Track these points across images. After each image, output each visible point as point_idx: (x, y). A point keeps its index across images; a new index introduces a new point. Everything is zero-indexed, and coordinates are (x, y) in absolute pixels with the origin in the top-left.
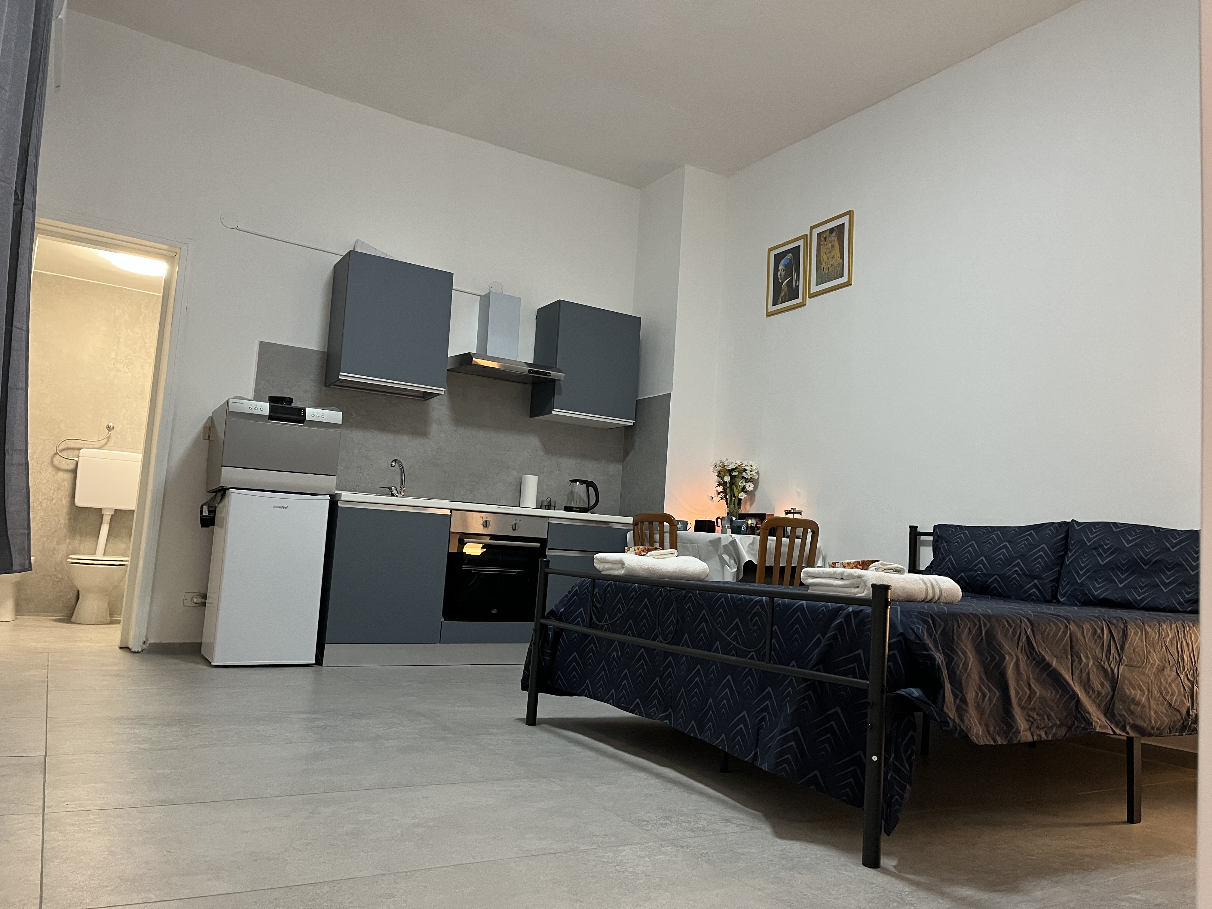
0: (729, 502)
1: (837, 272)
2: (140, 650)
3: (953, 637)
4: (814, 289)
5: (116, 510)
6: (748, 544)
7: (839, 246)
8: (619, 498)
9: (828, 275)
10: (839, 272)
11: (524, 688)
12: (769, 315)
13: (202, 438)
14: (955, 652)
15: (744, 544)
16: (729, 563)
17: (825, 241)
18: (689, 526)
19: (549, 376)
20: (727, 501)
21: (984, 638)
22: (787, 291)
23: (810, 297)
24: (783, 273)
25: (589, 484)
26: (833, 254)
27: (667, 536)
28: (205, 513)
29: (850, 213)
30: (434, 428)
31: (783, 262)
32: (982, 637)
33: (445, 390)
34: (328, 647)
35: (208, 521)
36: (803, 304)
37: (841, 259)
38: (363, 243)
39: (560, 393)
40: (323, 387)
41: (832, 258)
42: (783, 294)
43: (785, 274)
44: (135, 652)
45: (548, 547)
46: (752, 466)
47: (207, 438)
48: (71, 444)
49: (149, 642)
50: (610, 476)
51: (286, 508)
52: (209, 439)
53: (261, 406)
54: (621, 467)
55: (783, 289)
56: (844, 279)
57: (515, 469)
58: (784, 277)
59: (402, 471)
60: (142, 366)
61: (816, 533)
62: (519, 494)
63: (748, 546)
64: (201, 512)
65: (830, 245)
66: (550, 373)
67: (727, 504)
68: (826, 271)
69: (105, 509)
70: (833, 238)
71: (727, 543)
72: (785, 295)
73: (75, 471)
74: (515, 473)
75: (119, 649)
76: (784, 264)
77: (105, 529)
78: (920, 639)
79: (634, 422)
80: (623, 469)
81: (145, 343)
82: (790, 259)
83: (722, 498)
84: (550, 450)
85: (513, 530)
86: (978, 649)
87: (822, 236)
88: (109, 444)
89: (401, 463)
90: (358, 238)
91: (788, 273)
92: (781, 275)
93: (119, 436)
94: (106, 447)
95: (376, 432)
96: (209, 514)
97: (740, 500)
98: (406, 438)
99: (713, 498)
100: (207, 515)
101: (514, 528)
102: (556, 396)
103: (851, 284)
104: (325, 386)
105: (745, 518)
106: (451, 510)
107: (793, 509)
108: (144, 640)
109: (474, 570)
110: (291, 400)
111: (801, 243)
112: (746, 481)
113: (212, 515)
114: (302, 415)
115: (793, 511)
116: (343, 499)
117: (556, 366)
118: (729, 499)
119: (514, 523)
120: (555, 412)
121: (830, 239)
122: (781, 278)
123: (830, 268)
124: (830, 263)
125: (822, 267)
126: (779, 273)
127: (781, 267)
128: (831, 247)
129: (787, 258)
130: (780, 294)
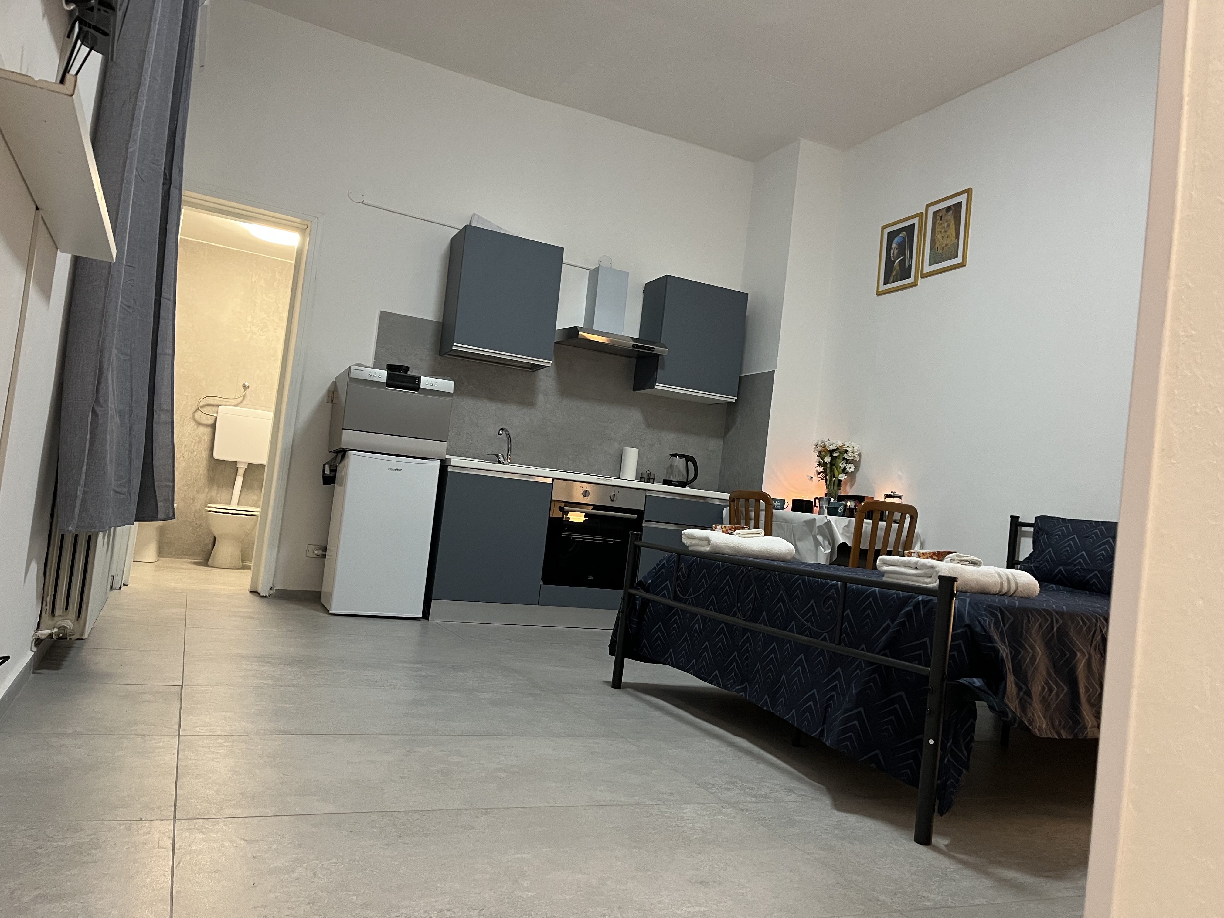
0: (828, 483)
1: (951, 252)
2: (267, 595)
3: (1022, 631)
4: (927, 269)
5: (249, 464)
6: (843, 526)
7: (955, 225)
8: (719, 473)
9: (942, 255)
10: (953, 253)
11: (612, 653)
12: (879, 294)
13: (326, 401)
14: (1022, 646)
15: (839, 526)
16: (823, 545)
17: (941, 219)
18: (786, 505)
19: (653, 351)
20: (826, 482)
21: (1055, 634)
22: (899, 270)
23: (922, 277)
24: (896, 252)
25: (689, 459)
26: (948, 233)
27: (762, 514)
28: (327, 472)
29: (968, 191)
30: (541, 399)
31: (896, 240)
32: (1053, 634)
33: (551, 362)
34: (434, 603)
35: (330, 480)
36: (914, 285)
37: (956, 238)
38: (479, 216)
39: (663, 369)
40: (438, 357)
41: (947, 237)
42: (894, 273)
43: (898, 253)
44: (263, 597)
45: (645, 519)
46: (853, 448)
47: (331, 402)
48: (211, 401)
49: (275, 588)
50: (711, 451)
51: (400, 470)
53: (380, 373)
54: (722, 443)
55: (894, 268)
56: (959, 260)
57: (617, 441)
58: (897, 256)
59: (509, 439)
60: (275, 329)
61: (915, 518)
62: (619, 466)
63: (843, 528)
64: (324, 470)
65: (946, 224)
66: (654, 348)
67: (826, 485)
68: (940, 251)
69: (239, 462)
70: (949, 217)
71: (821, 524)
72: (896, 274)
73: (214, 426)
74: (616, 445)
75: (249, 593)
76: (897, 242)
77: (239, 481)
78: (986, 632)
79: (736, 398)
80: (724, 445)
81: (279, 308)
82: (903, 238)
83: (822, 479)
84: (650, 424)
85: (612, 500)
86: (1048, 645)
87: (938, 215)
88: (244, 402)
89: (508, 431)
90: (476, 213)
91: (901, 252)
92: (893, 254)
93: (254, 395)
94: (242, 405)
95: (486, 401)
96: (330, 473)
97: (840, 481)
98: (513, 408)
99: (812, 477)
100: (329, 473)
101: (612, 499)
102: (659, 371)
103: (965, 265)
104: (440, 355)
105: (844, 500)
106: (553, 479)
107: (893, 493)
108: (271, 586)
109: (573, 538)
110: (406, 368)
111: (916, 221)
112: (847, 462)
113: (333, 473)
114: (417, 383)
115: (893, 495)
116: (452, 464)
117: (660, 342)
118: (829, 479)
119: (612, 494)
120: (658, 386)
121: (946, 218)
122: (893, 257)
123: (944, 248)
124: (945, 243)
125: (936, 248)
126: (892, 252)
127: (894, 245)
128: (947, 226)
129: (901, 236)
130: (891, 273)
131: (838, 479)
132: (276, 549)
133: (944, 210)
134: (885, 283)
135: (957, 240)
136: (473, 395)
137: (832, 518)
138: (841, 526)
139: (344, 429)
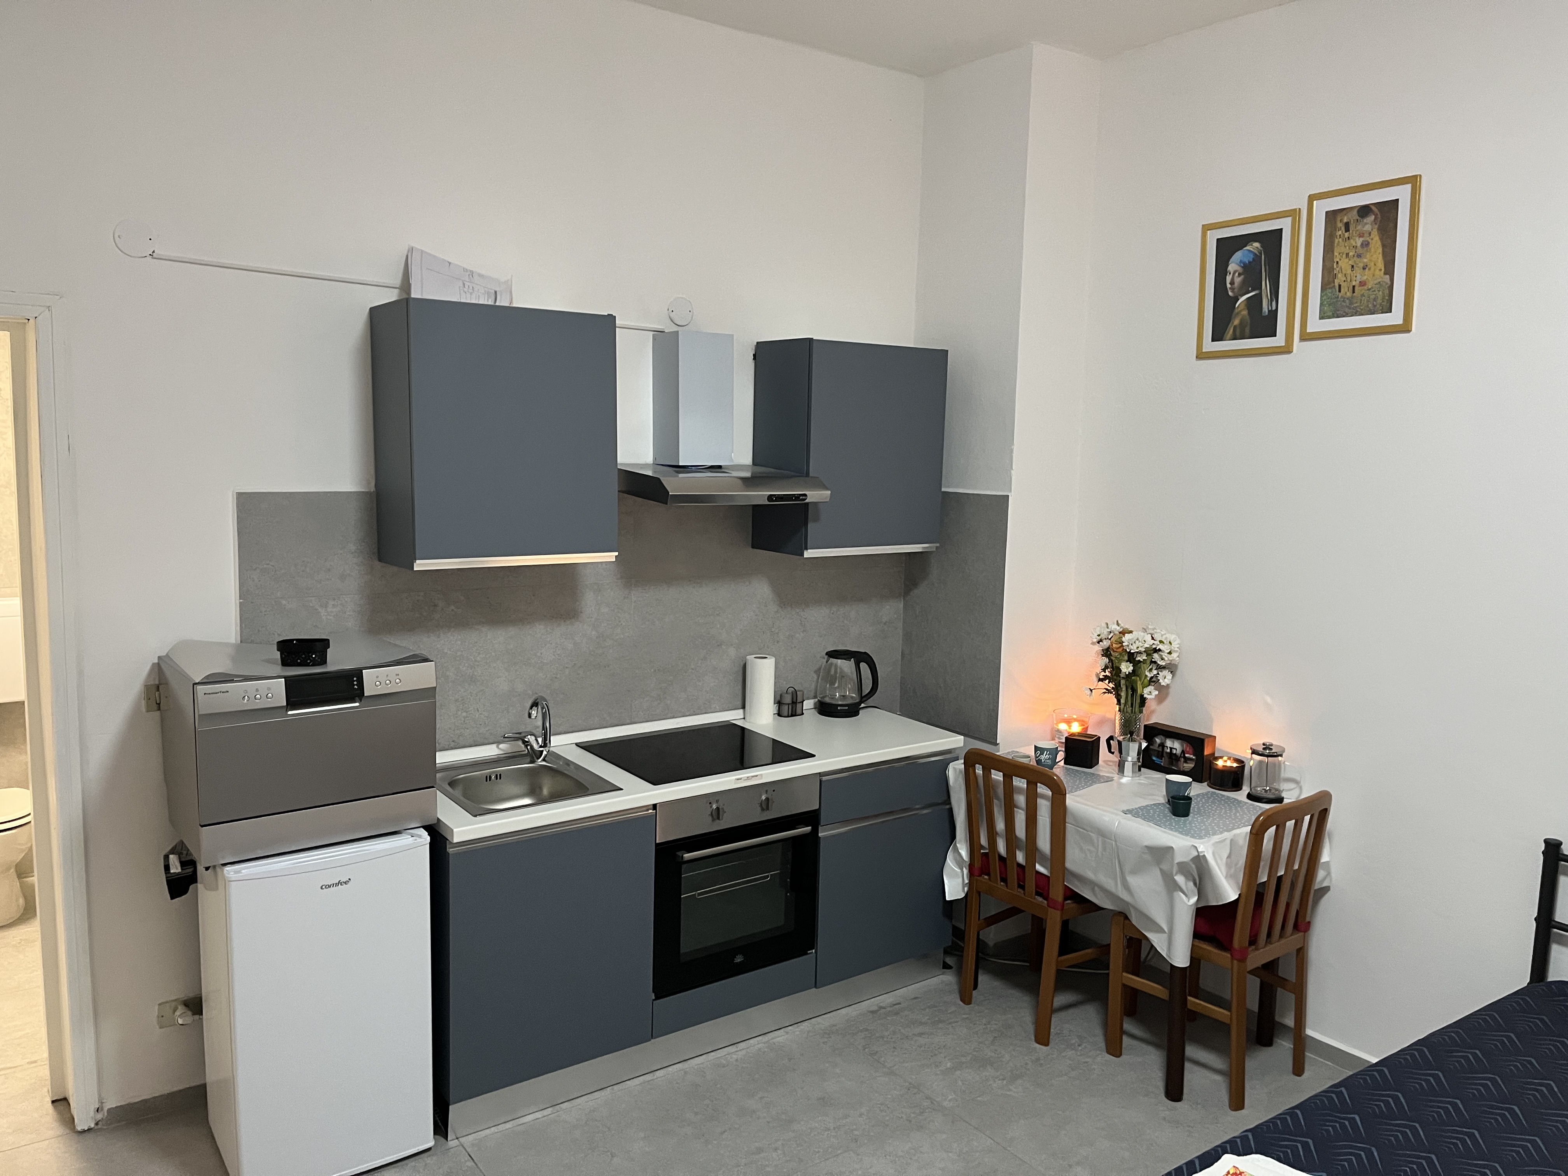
1: (1375, 300)
4: (1315, 325)
6: (1224, 859)
7: (1384, 246)
9: (1351, 303)
10: (1379, 301)
12: (1202, 356)
13: (144, 710)
15: (1219, 861)
17: (1347, 230)
19: (803, 500)
20: (1118, 697)
22: (1248, 318)
23: (1303, 339)
24: (1238, 280)
25: (860, 657)
26: (1365, 260)
28: (176, 868)
29: (1414, 181)
30: (589, 602)
31: (1238, 256)
33: (614, 554)
34: (455, 1109)
35: (183, 884)
36: (1287, 349)
37: (1385, 274)
38: (421, 253)
39: (817, 519)
40: (377, 563)
41: (1364, 269)
42: (1236, 322)
43: (1243, 282)
44: (83, 1131)
45: (822, 823)
46: (1170, 643)
47: (156, 707)
49: (106, 1107)
50: (888, 624)
52: (159, 709)
53: (269, 689)
55: (1236, 311)
56: (1395, 317)
57: (732, 645)
58: (1241, 288)
64: (167, 868)
65: (1359, 242)
66: (805, 495)
67: (1119, 703)
68: (1346, 292)
70: (1368, 228)
71: (1186, 859)
72: (1242, 325)
74: (732, 652)
76: (1241, 261)
79: (938, 545)
80: (905, 609)
82: (1255, 255)
83: (1109, 691)
84: (787, 600)
85: (763, 810)
87: (1339, 219)
90: (412, 244)
91: (1252, 281)
92: (1232, 283)
95: (484, 629)
96: (182, 869)
97: (1143, 700)
98: (539, 630)
99: (1091, 690)
100: (179, 870)
101: (765, 807)
102: (807, 526)
103: (1411, 331)
104: (380, 560)
105: (1156, 735)
106: (655, 806)
107: (1267, 747)
108: (98, 1106)
109: (700, 894)
110: (325, 643)
111: (1285, 225)
112: (1160, 668)
113: (189, 870)
114: (356, 687)
115: (1268, 752)
116: (456, 840)
117: (807, 475)
118: (1123, 694)
119: (764, 798)
120: (808, 554)
121: (1359, 227)
122: (1232, 289)
123: (1356, 288)
124: (1359, 278)
125: (1337, 285)
126: (1229, 279)
127: (1232, 267)
128: (1362, 244)
129: (1249, 251)
130: (1229, 320)
131: (1142, 696)
132: (92, 1035)
133: (1356, 210)
135: (1388, 276)
136: (459, 623)
137: (1205, 847)
138: (1221, 860)
139: (202, 826)
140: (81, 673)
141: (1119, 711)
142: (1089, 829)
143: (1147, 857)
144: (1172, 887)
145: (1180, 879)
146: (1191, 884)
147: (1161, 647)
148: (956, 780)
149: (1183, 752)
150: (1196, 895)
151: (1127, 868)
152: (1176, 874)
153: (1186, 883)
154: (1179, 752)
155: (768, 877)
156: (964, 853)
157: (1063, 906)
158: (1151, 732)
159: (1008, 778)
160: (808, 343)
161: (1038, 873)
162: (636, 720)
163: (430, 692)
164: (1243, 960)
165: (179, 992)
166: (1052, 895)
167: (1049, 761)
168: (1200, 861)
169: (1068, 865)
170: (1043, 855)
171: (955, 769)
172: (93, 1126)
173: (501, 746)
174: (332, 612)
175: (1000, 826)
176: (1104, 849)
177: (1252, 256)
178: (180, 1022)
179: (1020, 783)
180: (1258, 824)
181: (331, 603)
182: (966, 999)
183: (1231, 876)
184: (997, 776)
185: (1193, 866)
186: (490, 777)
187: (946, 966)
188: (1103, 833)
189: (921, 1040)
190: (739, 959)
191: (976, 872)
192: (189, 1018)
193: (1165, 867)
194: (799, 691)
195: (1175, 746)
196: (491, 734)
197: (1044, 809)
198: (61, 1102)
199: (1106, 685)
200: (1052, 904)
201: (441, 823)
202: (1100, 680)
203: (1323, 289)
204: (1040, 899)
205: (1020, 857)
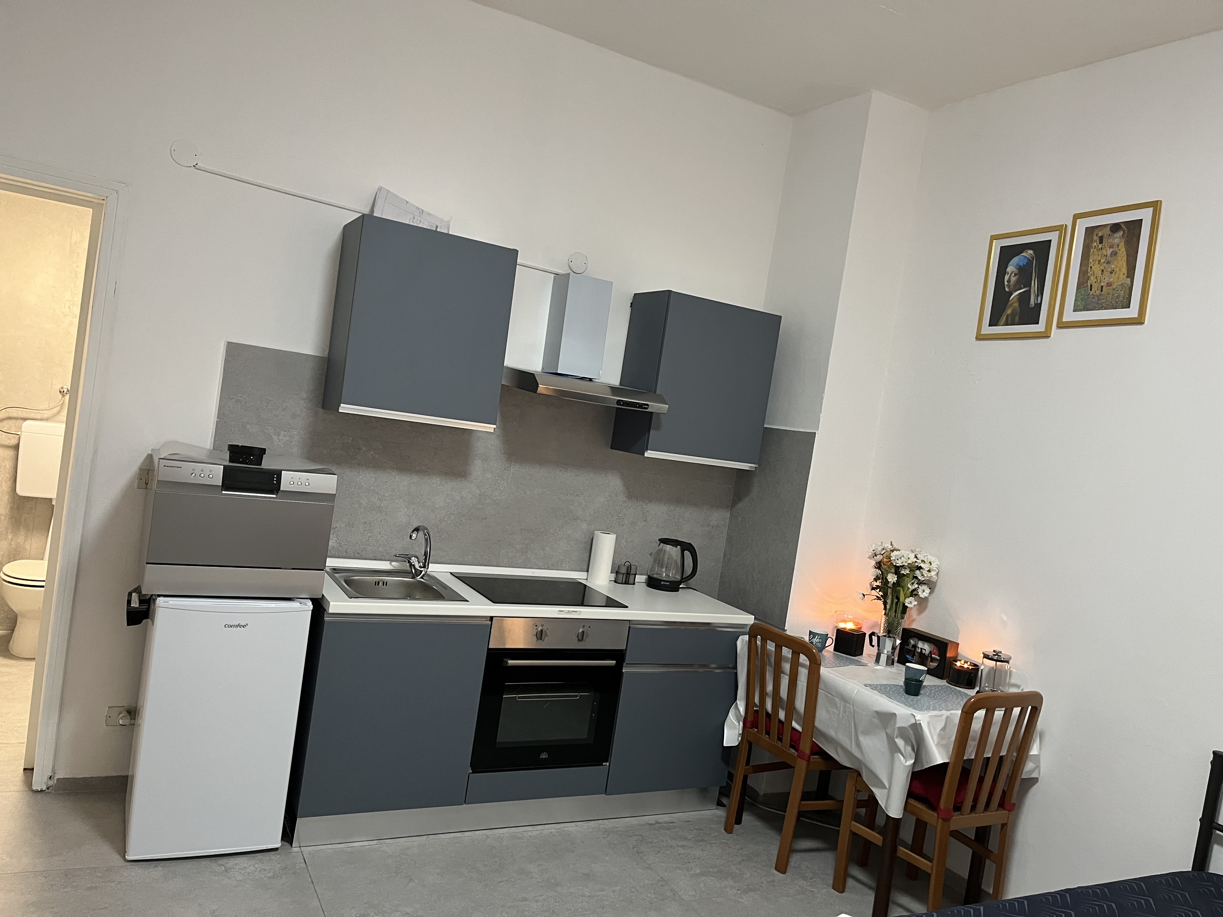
0: (888, 607)
1: (1117, 297)
4: (1070, 316)
6: (938, 730)
7: (1128, 255)
9: (1099, 299)
10: (1121, 299)
12: (980, 337)
13: (137, 485)
16: (904, 754)
17: (1101, 242)
19: (646, 408)
20: (885, 604)
22: (1018, 309)
23: (1059, 327)
24: (1013, 279)
25: (686, 547)
26: (1113, 266)
28: (135, 604)
29: (1156, 206)
30: (477, 467)
31: (1015, 260)
33: (495, 426)
34: (300, 823)
35: (138, 617)
36: (1045, 335)
37: (1127, 277)
38: (388, 191)
39: (658, 428)
40: (321, 410)
41: (1111, 273)
42: (1009, 311)
43: (1018, 281)
44: (37, 791)
45: (626, 662)
46: (930, 563)
47: (145, 485)
48: (14, 413)
49: (57, 775)
50: (713, 527)
51: (244, 626)
52: (146, 488)
53: (211, 471)
54: (729, 514)
55: (1010, 303)
56: (1131, 313)
57: (586, 521)
58: (1015, 285)
59: (428, 541)
62: (587, 554)
63: (939, 735)
64: (129, 602)
65: (1109, 251)
66: (647, 405)
67: (885, 608)
68: (1096, 291)
70: (1117, 241)
72: (1013, 314)
73: (17, 447)
74: (585, 526)
75: (22, 771)
76: (1017, 265)
79: (757, 466)
80: (731, 517)
82: (1029, 259)
83: (878, 598)
84: (634, 493)
85: (579, 640)
87: (1095, 233)
89: (427, 529)
90: (382, 185)
91: (1024, 281)
92: (1009, 281)
94: (58, 417)
95: (394, 473)
96: (139, 605)
97: (905, 608)
98: (436, 481)
99: (864, 595)
100: (137, 606)
101: (580, 638)
102: (652, 432)
103: (1144, 323)
104: (323, 408)
105: (911, 637)
106: (491, 618)
107: (997, 653)
108: (50, 775)
109: (519, 698)
110: (263, 451)
111: (1053, 237)
112: (920, 583)
113: (145, 607)
114: (275, 482)
115: (996, 657)
116: (331, 610)
117: (655, 392)
118: (889, 601)
119: (581, 631)
120: (649, 454)
121: (1110, 240)
122: (1009, 286)
123: (1104, 288)
124: (1106, 281)
125: (1089, 285)
126: (1007, 277)
127: (1010, 269)
128: (1111, 254)
129: (1024, 256)
130: (1004, 310)
131: (904, 604)
132: (57, 719)
133: (1108, 228)
134: (993, 323)
135: (1129, 279)
136: (375, 465)
137: (923, 718)
138: (935, 730)
139: (147, 563)
140: (95, 452)
141: (885, 614)
142: (834, 694)
143: (876, 721)
144: (894, 749)
145: (900, 742)
146: (909, 749)
147: (922, 565)
148: (742, 648)
149: (930, 652)
150: (912, 759)
151: (860, 729)
152: (897, 737)
153: (905, 747)
154: (927, 652)
155: (577, 696)
156: (742, 709)
157: (809, 758)
158: (908, 634)
159: (779, 648)
160: (669, 293)
161: (794, 729)
162: (502, 564)
163: (330, 497)
164: (946, 820)
165: (125, 702)
166: (801, 747)
167: (819, 645)
168: (916, 728)
169: (817, 724)
170: (798, 713)
171: (743, 640)
172: (44, 789)
173: (393, 563)
174: (282, 439)
175: (770, 688)
176: (845, 712)
177: (1026, 261)
178: (121, 722)
179: (786, 652)
180: (969, 704)
181: (282, 432)
182: (729, 830)
183: (942, 745)
184: (771, 646)
185: (911, 732)
186: (379, 583)
187: (720, 804)
188: (845, 699)
189: (681, 851)
190: (544, 756)
191: (748, 725)
192: (127, 721)
193: (889, 731)
194: (633, 565)
195: (925, 647)
196: (388, 553)
197: (803, 674)
198: (29, 771)
199: (878, 593)
200: (801, 755)
201: (325, 599)
202: (873, 589)
203: (1078, 288)
204: (793, 751)
205: (782, 715)
